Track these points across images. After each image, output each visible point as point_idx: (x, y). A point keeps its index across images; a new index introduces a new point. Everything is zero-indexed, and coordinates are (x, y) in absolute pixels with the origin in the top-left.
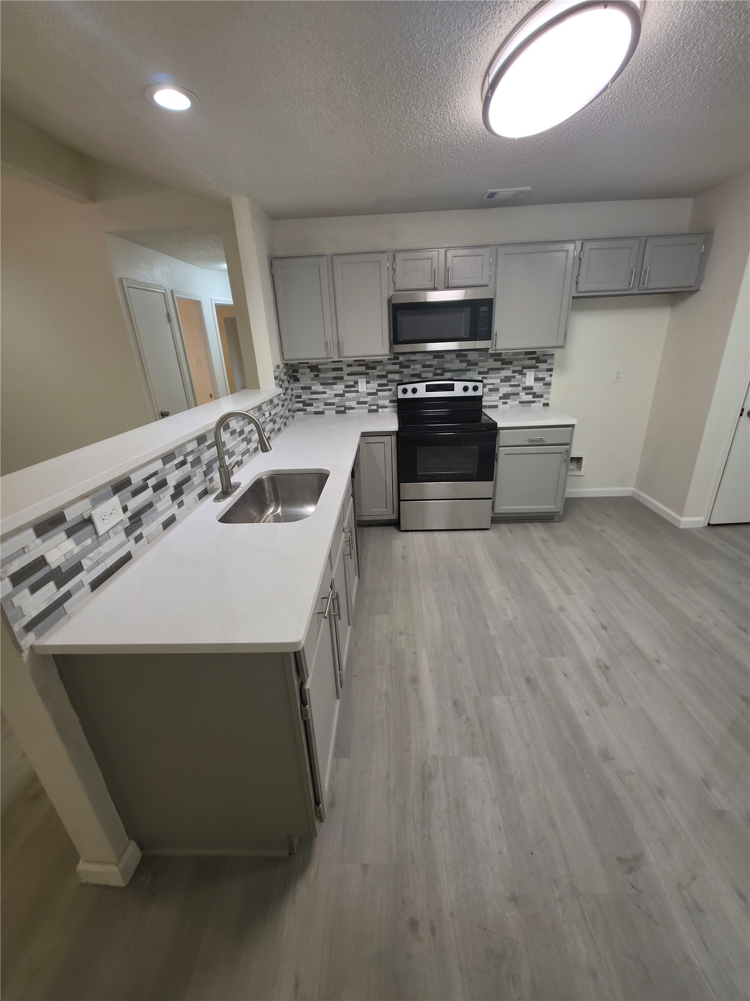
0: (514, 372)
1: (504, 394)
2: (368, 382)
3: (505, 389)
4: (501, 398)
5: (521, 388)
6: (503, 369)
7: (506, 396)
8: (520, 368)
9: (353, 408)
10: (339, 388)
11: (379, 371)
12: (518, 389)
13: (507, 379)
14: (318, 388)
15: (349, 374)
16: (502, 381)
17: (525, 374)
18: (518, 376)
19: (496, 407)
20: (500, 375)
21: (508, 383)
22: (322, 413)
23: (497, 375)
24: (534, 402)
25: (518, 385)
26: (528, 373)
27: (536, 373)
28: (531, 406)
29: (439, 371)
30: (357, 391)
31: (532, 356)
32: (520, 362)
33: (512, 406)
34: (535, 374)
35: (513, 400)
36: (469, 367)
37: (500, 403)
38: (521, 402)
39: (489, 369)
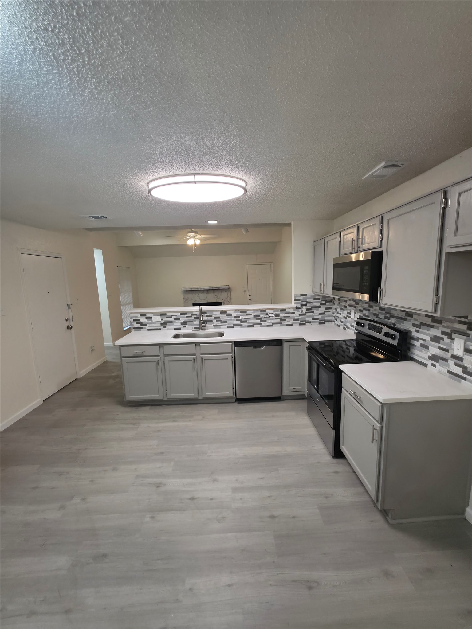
0: (443, 333)
1: (433, 355)
2: (355, 313)
3: (434, 350)
4: (430, 358)
5: (449, 355)
6: (433, 327)
7: (434, 358)
8: (449, 331)
9: (349, 328)
10: (345, 313)
11: (360, 306)
12: (446, 354)
13: (436, 339)
14: (339, 310)
15: (349, 306)
16: (432, 339)
17: (454, 339)
18: (447, 340)
19: (426, 365)
20: (430, 332)
21: (437, 344)
22: (339, 326)
23: (427, 332)
24: (465, 379)
25: (447, 351)
26: (456, 339)
27: (468, 343)
28: (460, 382)
29: (388, 315)
30: (350, 317)
31: (463, 319)
32: (450, 324)
33: (439, 372)
34: (465, 343)
35: (441, 365)
36: (406, 317)
37: (429, 363)
38: (449, 372)
39: (422, 324)
